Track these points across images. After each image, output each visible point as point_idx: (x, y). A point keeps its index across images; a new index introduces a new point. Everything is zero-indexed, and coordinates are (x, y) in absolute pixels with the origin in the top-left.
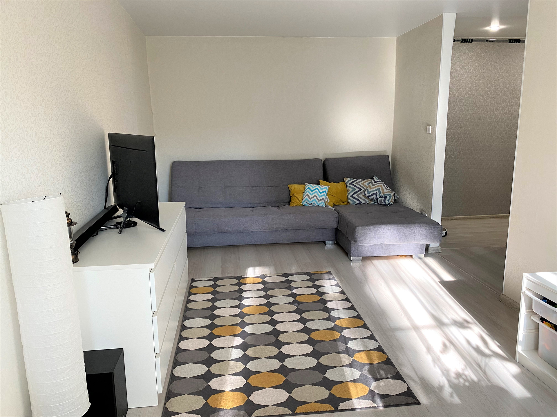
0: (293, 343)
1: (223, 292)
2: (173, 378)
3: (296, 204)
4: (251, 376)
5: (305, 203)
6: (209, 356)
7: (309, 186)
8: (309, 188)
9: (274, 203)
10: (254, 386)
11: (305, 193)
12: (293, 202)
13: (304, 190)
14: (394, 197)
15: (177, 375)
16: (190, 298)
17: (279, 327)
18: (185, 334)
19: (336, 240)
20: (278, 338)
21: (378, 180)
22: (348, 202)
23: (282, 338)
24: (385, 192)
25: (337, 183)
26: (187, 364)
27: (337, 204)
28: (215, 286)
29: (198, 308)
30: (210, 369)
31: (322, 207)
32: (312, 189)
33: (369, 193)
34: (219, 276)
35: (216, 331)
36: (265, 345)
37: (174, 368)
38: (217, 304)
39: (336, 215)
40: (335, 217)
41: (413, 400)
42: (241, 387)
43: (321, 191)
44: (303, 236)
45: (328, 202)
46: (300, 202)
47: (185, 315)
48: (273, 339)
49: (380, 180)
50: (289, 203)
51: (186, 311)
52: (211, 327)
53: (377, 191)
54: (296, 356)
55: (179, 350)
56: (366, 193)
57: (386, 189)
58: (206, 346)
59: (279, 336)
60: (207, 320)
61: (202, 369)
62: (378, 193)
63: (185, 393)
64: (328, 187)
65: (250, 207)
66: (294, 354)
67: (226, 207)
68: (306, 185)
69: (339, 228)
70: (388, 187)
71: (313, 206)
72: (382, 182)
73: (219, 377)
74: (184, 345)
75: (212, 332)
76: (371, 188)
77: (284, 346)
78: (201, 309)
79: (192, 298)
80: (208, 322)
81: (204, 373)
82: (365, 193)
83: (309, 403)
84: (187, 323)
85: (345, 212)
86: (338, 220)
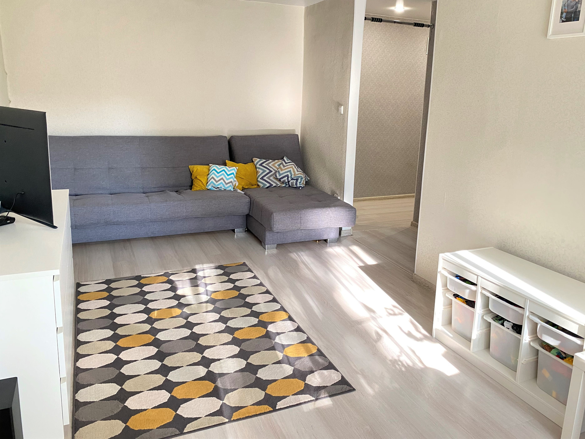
0: (216, 346)
1: (121, 296)
2: (77, 405)
3: (200, 188)
4: (175, 388)
5: (210, 187)
6: (118, 372)
7: (214, 167)
8: (214, 170)
9: (172, 187)
10: (180, 398)
11: (210, 175)
12: (196, 186)
13: (209, 172)
14: (305, 179)
15: (81, 400)
16: (79, 306)
17: (196, 330)
18: (81, 350)
19: (247, 228)
20: (198, 342)
21: (289, 161)
22: (258, 185)
23: (202, 341)
24: (296, 174)
25: (245, 164)
26: (93, 386)
27: (246, 187)
28: (109, 290)
29: (93, 317)
30: (123, 387)
31: (230, 190)
32: (219, 171)
33: (280, 175)
34: (112, 277)
35: (121, 343)
36: (185, 351)
37: (77, 393)
38: (117, 310)
39: (248, 199)
40: (246, 202)
41: (348, 388)
42: (165, 402)
43: (228, 173)
44: (209, 225)
45: (237, 185)
46: (205, 186)
47: (78, 328)
48: (192, 344)
49: (291, 161)
50: (191, 187)
51: (78, 323)
52: (115, 338)
53: (289, 173)
54: (222, 359)
55: (77, 371)
56: (278, 175)
57: (298, 171)
58: (112, 362)
59: (199, 340)
60: (107, 331)
61: (113, 389)
62: (290, 175)
63: (96, 420)
64: (236, 168)
65: (142, 192)
66: (219, 357)
67: (112, 193)
68: (210, 166)
69: (251, 214)
70: (299, 168)
71: (220, 190)
72: (293, 163)
73: (136, 395)
74: (82, 364)
75: (117, 344)
76: (282, 170)
77: (207, 350)
78: (97, 318)
79: (82, 306)
80: (109, 333)
81: (116, 392)
82: (276, 176)
83: (245, 407)
84: (82, 337)
85: (258, 197)
86: (249, 206)
